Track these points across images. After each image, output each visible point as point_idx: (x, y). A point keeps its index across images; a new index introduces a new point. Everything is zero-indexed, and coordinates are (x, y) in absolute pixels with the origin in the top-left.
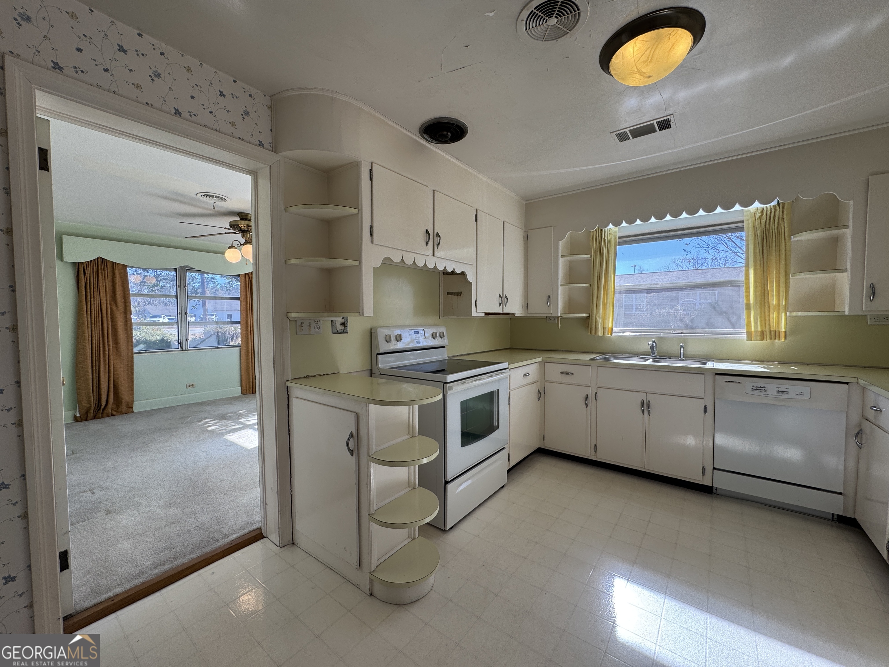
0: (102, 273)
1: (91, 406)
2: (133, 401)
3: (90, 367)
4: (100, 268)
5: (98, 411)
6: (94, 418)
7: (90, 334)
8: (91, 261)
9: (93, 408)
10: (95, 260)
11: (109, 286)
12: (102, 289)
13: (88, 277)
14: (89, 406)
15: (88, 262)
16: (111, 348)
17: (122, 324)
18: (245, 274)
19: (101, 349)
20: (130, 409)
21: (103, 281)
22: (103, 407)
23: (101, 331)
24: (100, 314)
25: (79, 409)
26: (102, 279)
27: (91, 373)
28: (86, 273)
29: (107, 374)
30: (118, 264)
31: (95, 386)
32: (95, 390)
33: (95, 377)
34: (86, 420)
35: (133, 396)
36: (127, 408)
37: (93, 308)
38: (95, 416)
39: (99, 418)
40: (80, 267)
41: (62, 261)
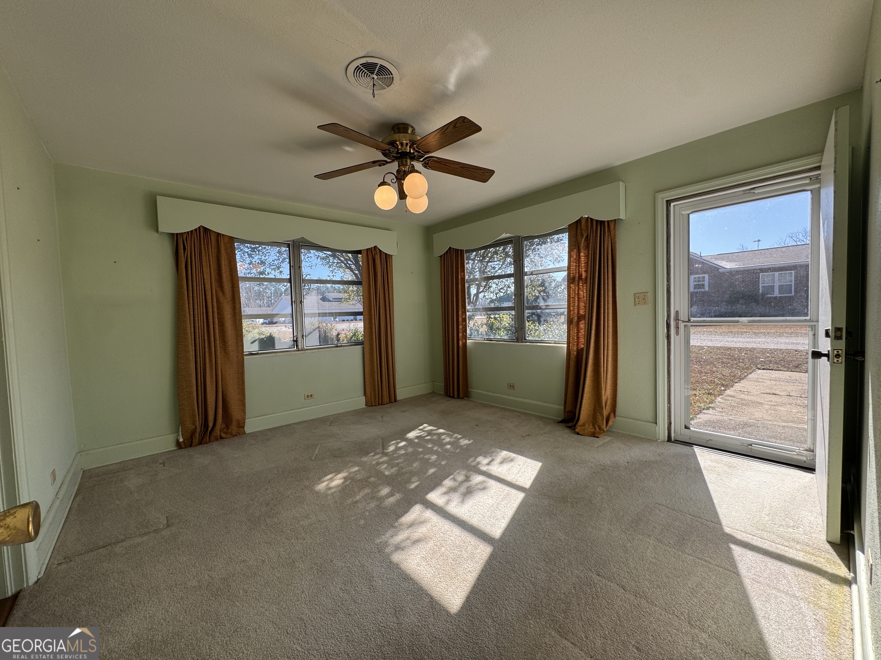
0: (205, 247)
1: (196, 428)
2: (244, 419)
3: (194, 375)
4: (202, 240)
5: (204, 434)
6: (200, 443)
7: (193, 331)
8: (192, 231)
9: (198, 430)
10: (196, 230)
11: (213, 265)
12: (206, 270)
13: (189, 253)
14: (194, 427)
15: (188, 232)
16: (218, 348)
17: (229, 316)
18: (367, 249)
19: (207, 350)
20: (241, 429)
21: (206, 259)
22: (210, 429)
23: (205, 326)
24: (204, 303)
25: (182, 431)
26: (206, 256)
27: (195, 384)
28: (186, 247)
29: (215, 383)
30: (223, 234)
31: (200, 400)
32: (200, 406)
33: (200, 388)
34: (191, 446)
35: (245, 413)
36: (238, 427)
37: (195, 295)
38: (202, 440)
39: (206, 443)
40: (179, 239)
41: (157, 231)
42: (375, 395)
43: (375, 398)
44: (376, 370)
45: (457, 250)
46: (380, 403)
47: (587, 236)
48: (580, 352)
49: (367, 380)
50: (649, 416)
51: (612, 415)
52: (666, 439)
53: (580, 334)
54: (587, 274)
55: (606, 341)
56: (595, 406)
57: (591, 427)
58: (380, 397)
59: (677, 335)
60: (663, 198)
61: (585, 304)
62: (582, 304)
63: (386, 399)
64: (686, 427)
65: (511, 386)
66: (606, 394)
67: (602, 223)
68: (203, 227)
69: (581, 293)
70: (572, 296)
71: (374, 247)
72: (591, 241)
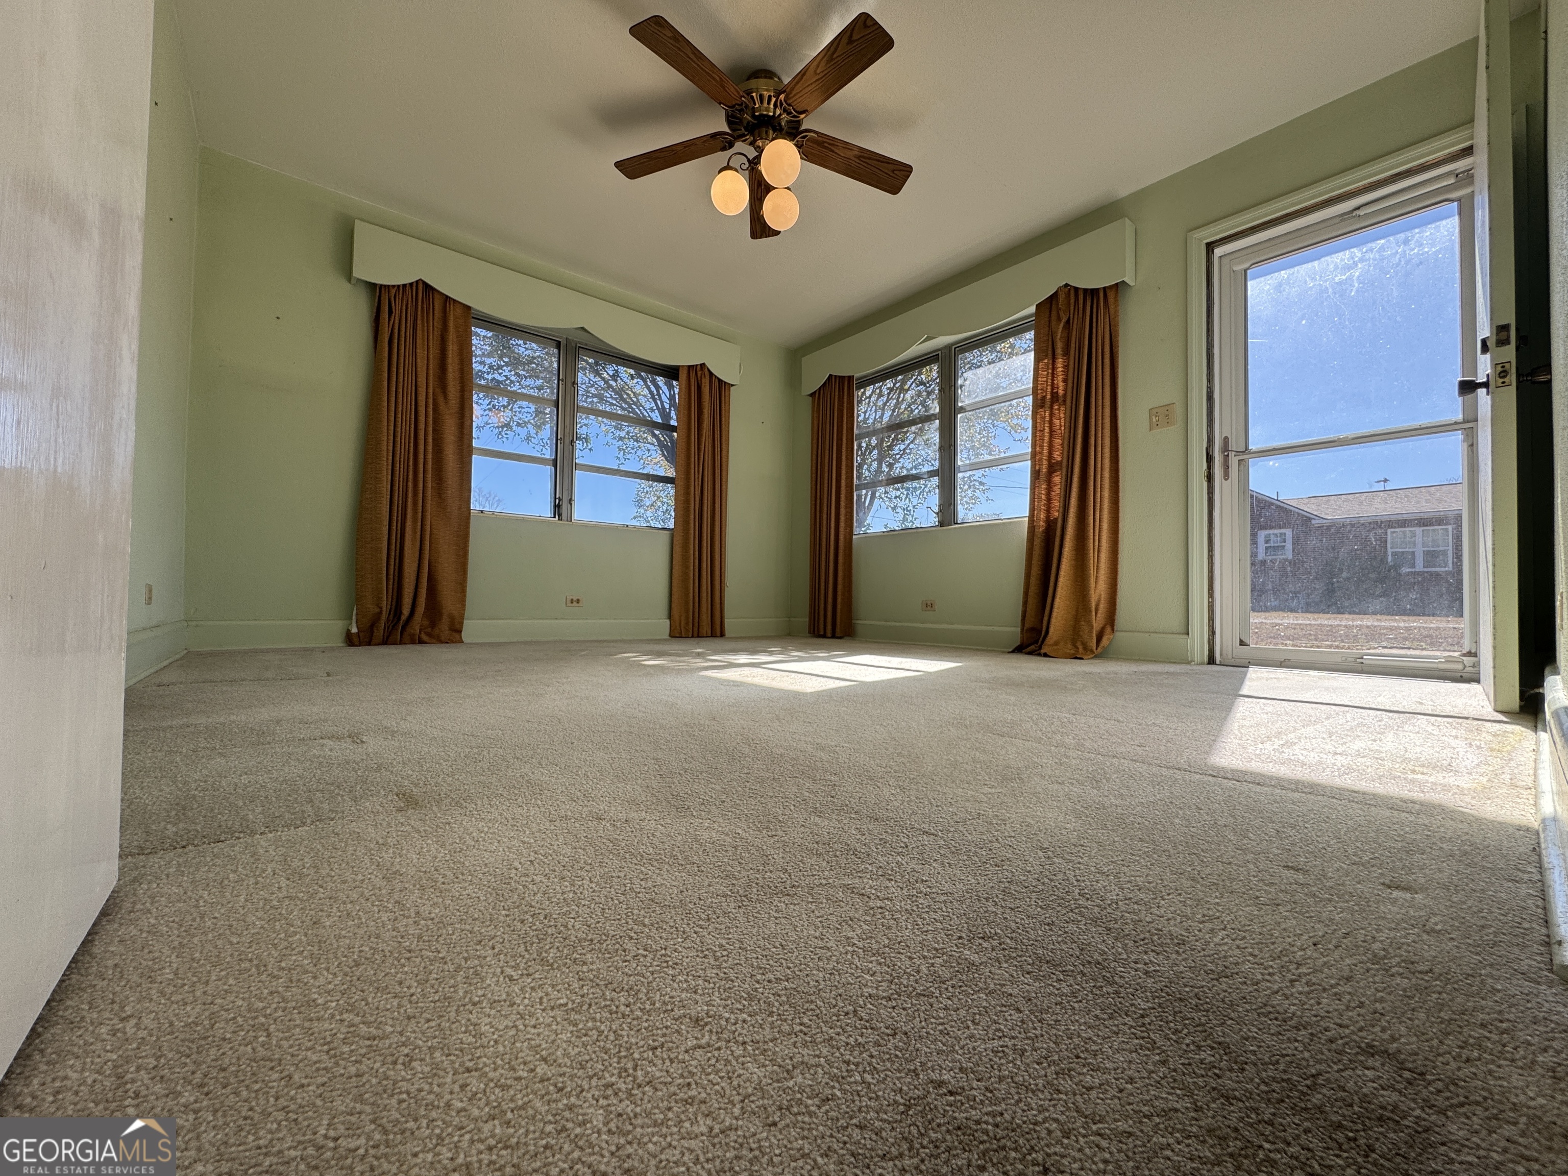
0: (423, 317)
1: (381, 612)
2: (462, 617)
3: (386, 522)
4: (420, 303)
5: (393, 627)
6: (385, 642)
7: (391, 448)
8: (404, 286)
9: (384, 616)
10: (411, 284)
11: (434, 351)
12: (421, 352)
13: (397, 321)
14: (378, 610)
15: (399, 286)
16: (429, 485)
17: (452, 438)
18: (689, 367)
19: (410, 484)
20: (457, 635)
21: (423, 335)
22: (404, 618)
23: (412, 445)
24: (413, 407)
25: (357, 614)
26: (423, 332)
27: (386, 536)
28: (394, 311)
29: (418, 543)
30: (454, 300)
31: (392, 566)
32: (391, 577)
33: (393, 547)
34: (369, 643)
35: (464, 606)
36: (450, 629)
37: (401, 390)
38: (388, 638)
39: (395, 643)
40: (383, 295)
41: (349, 276)
42: (687, 618)
43: (687, 623)
44: (691, 575)
45: (842, 378)
46: (695, 635)
47: (1068, 322)
48: (1050, 524)
49: (675, 589)
50: (1175, 622)
51: (1108, 629)
52: (1206, 659)
53: (1053, 494)
54: (1067, 385)
55: (1099, 495)
56: (1077, 611)
57: (1070, 646)
58: (696, 625)
59: (1226, 480)
60: (1200, 240)
61: (1063, 440)
62: (1057, 441)
63: (706, 628)
64: (1242, 643)
65: (929, 606)
66: (1098, 589)
67: (1094, 292)
68: (424, 283)
69: (1057, 422)
70: (1039, 428)
71: (701, 365)
72: (1075, 326)
